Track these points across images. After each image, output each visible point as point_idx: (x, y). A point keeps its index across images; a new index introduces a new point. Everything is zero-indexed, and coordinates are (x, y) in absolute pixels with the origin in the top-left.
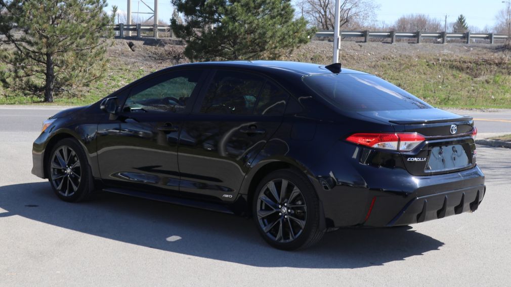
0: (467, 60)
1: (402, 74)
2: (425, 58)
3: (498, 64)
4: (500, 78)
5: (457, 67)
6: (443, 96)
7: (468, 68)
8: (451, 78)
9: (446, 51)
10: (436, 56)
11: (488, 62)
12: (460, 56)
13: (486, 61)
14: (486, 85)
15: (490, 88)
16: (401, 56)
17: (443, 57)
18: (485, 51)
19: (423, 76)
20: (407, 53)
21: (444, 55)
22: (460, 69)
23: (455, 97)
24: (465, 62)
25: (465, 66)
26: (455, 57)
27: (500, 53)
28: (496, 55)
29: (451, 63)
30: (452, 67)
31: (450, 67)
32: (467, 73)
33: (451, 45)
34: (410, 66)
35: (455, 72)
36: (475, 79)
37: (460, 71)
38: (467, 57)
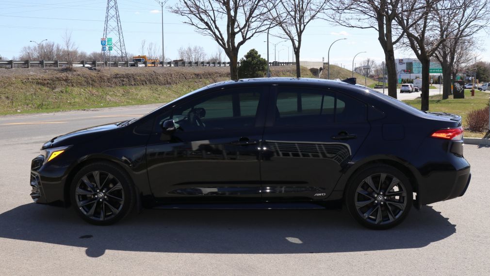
0: (46, 78)
1: (7, 90)
2: (20, 78)
3: (66, 80)
4: (69, 89)
5: (41, 83)
6: (39, 103)
7: (48, 83)
8: (39, 90)
9: (31, 73)
10: (26, 76)
11: (58, 79)
12: (42, 76)
13: (58, 78)
14: (62, 94)
15: (64, 96)
16: (3, 77)
17: (31, 77)
18: (56, 72)
19: (21, 90)
20: (7, 75)
21: (31, 76)
22: (44, 85)
23: (46, 103)
24: (45, 80)
25: (46, 82)
26: (39, 77)
27: (65, 73)
28: (63, 74)
29: (37, 81)
30: (38, 83)
31: (36, 83)
32: (48, 87)
33: (33, 69)
34: (11, 84)
35: (40, 86)
36: (54, 90)
37: (43, 85)
38: (46, 76)
